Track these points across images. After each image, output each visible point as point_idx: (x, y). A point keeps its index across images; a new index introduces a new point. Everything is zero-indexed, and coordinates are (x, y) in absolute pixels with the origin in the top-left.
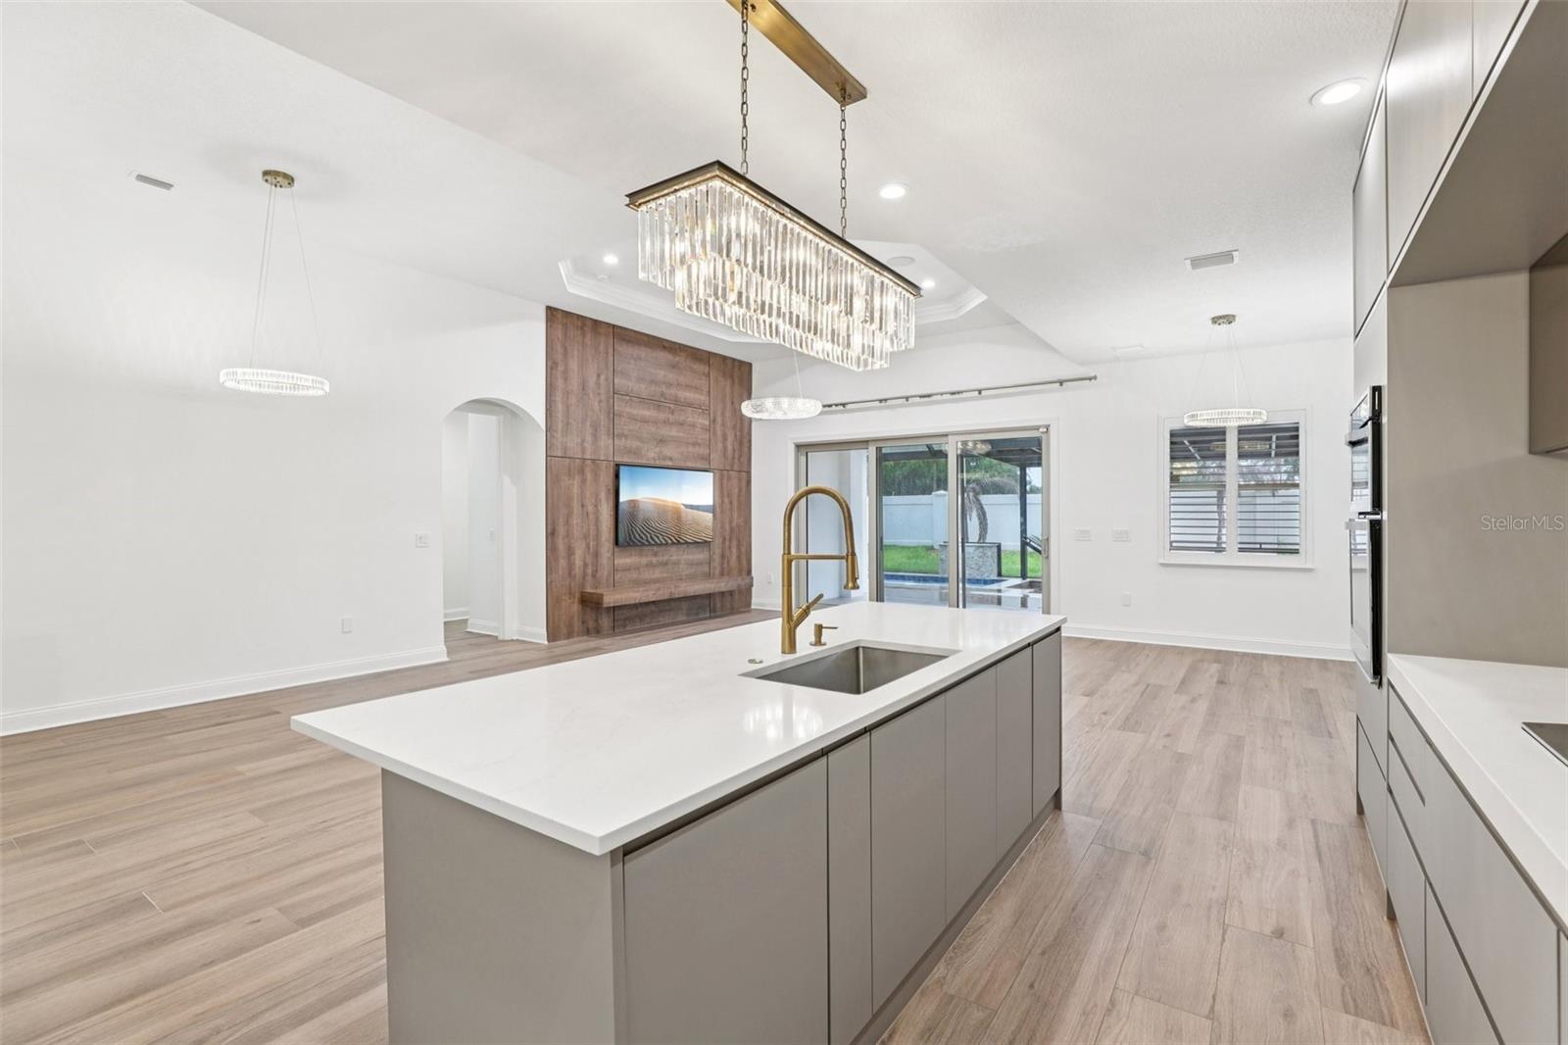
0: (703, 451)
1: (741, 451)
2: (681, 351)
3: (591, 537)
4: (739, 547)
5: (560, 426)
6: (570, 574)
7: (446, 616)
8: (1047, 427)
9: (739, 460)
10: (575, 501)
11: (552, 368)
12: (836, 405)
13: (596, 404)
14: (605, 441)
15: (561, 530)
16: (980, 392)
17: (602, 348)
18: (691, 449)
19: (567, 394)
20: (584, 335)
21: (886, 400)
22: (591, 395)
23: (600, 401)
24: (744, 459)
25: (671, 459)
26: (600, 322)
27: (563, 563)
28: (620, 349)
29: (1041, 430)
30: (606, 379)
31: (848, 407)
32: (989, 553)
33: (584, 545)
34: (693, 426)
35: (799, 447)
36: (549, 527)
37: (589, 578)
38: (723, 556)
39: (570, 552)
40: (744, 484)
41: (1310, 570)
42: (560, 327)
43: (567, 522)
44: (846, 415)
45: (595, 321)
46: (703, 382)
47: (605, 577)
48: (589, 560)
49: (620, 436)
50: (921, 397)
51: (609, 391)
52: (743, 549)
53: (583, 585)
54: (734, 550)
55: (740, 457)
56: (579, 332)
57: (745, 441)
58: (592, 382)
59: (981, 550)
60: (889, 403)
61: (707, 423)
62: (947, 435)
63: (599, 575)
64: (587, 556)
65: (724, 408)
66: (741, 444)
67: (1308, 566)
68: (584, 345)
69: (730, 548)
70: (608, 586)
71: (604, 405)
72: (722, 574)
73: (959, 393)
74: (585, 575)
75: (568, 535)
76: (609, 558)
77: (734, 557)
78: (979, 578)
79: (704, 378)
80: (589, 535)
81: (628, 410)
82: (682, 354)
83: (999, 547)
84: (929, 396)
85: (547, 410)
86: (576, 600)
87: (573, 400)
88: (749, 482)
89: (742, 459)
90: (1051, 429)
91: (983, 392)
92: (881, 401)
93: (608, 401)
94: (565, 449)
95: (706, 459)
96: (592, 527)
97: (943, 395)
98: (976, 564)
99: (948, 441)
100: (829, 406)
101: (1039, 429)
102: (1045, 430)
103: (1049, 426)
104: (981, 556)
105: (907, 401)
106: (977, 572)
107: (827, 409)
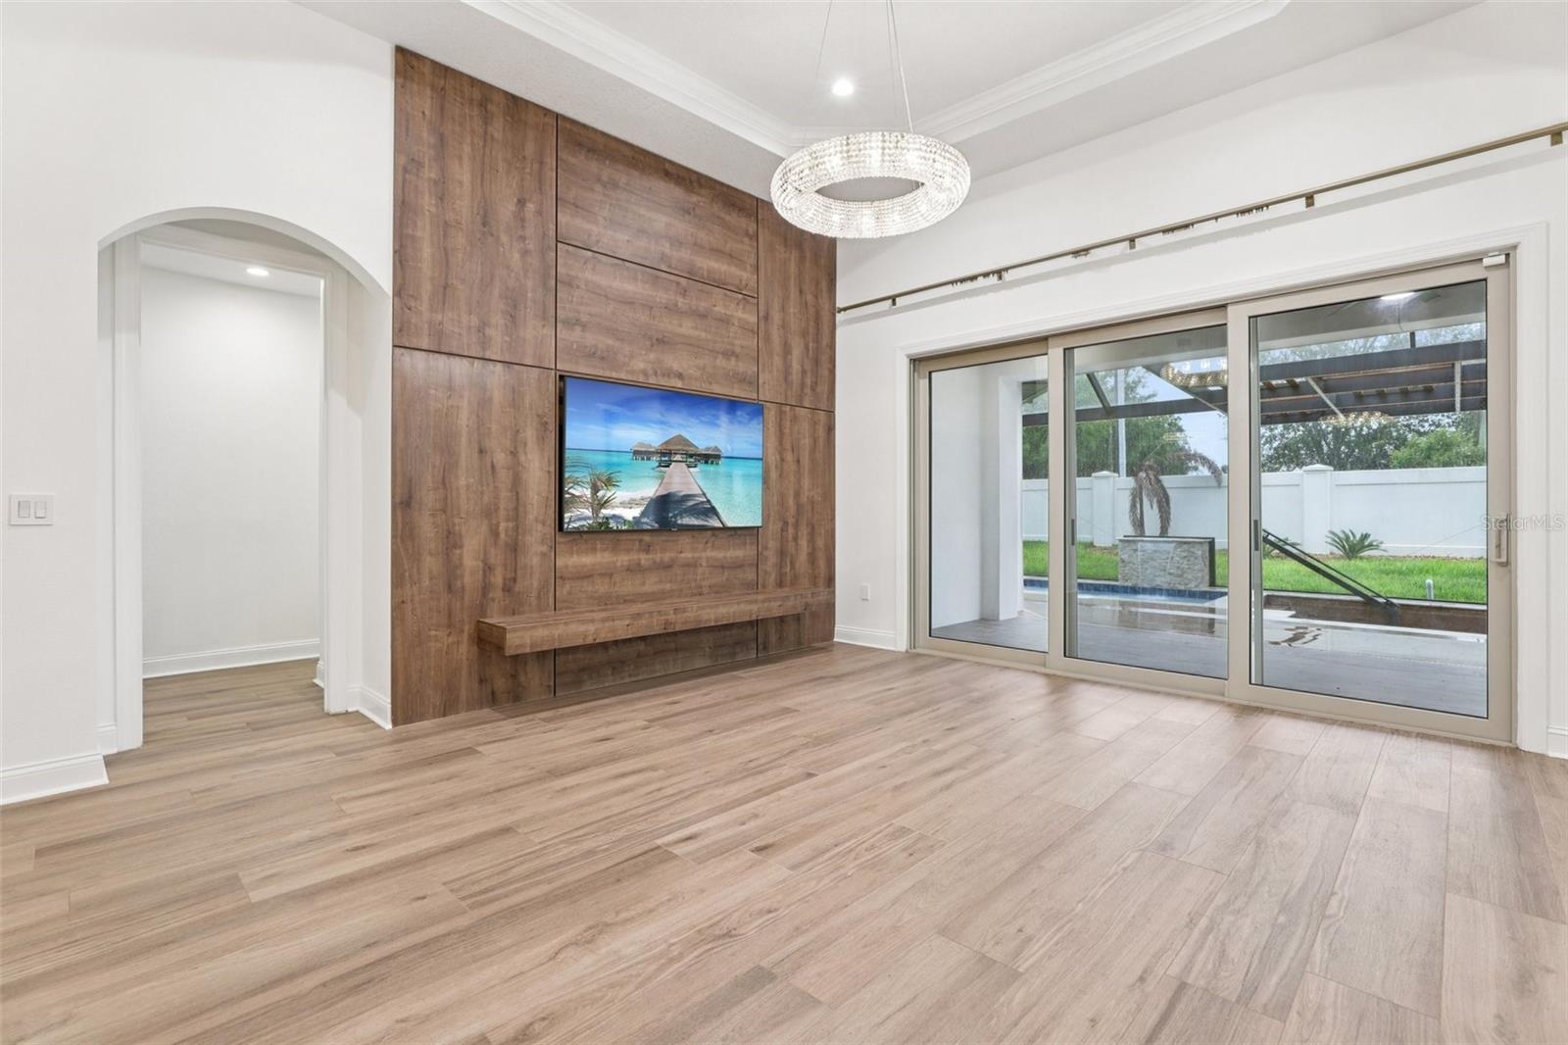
0: (745, 367)
1: (816, 374)
2: (701, 186)
3: (502, 513)
4: (812, 540)
5: (426, 289)
6: (450, 588)
7: (146, 667)
8: (1509, 253)
9: (813, 389)
10: (464, 440)
11: (405, 170)
12: (986, 275)
13: (516, 256)
14: (534, 332)
15: (428, 497)
16: (1310, 198)
17: (530, 149)
18: (720, 361)
19: (445, 228)
20: (487, 119)
21: (1086, 250)
22: (504, 238)
23: (525, 253)
24: (823, 388)
25: (680, 376)
26: (527, 102)
27: (431, 564)
28: (572, 160)
29: (1487, 261)
30: (539, 213)
31: (1008, 276)
32: (1200, 552)
33: (484, 528)
34: (725, 321)
35: (916, 362)
36: (399, 490)
37: (497, 594)
38: (782, 553)
39: (451, 541)
40: (821, 432)
42: (428, 92)
43: (444, 483)
45: (514, 98)
46: (745, 247)
47: (534, 594)
48: (496, 557)
49: (571, 324)
50: (1166, 231)
51: (544, 235)
52: (820, 543)
53: (482, 610)
54: (804, 543)
55: (814, 385)
56: (476, 112)
57: (824, 358)
58: (506, 210)
59: (1185, 547)
60: (1095, 255)
61: (753, 319)
62: (1224, 306)
63: (518, 587)
64: (493, 551)
65: (785, 299)
66: (816, 362)
68: (486, 137)
69: (795, 539)
70: (540, 609)
71: (534, 261)
72: (780, 584)
73: (1259, 208)
74: (486, 588)
75: (446, 508)
76: (543, 555)
77: (803, 557)
78: (1182, 588)
79: (746, 240)
80: (497, 509)
81: (588, 275)
82: (703, 192)
83: (1212, 543)
84: (1186, 226)
85: (395, 252)
86: (465, 637)
87: (459, 240)
88: (830, 429)
89: (819, 389)
90: (1521, 253)
91: (1319, 200)
92: (1076, 253)
93: (543, 253)
94: (438, 333)
95: (750, 383)
96: (505, 494)
97: (1219, 220)
98: (1178, 568)
99: (1226, 318)
100: (973, 278)
101: (1481, 260)
102: (1502, 259)
103: (1515, 247)
104: (1185, 557)
105: (1132, 247)
106: (1179, 579)
107: (969, 285)
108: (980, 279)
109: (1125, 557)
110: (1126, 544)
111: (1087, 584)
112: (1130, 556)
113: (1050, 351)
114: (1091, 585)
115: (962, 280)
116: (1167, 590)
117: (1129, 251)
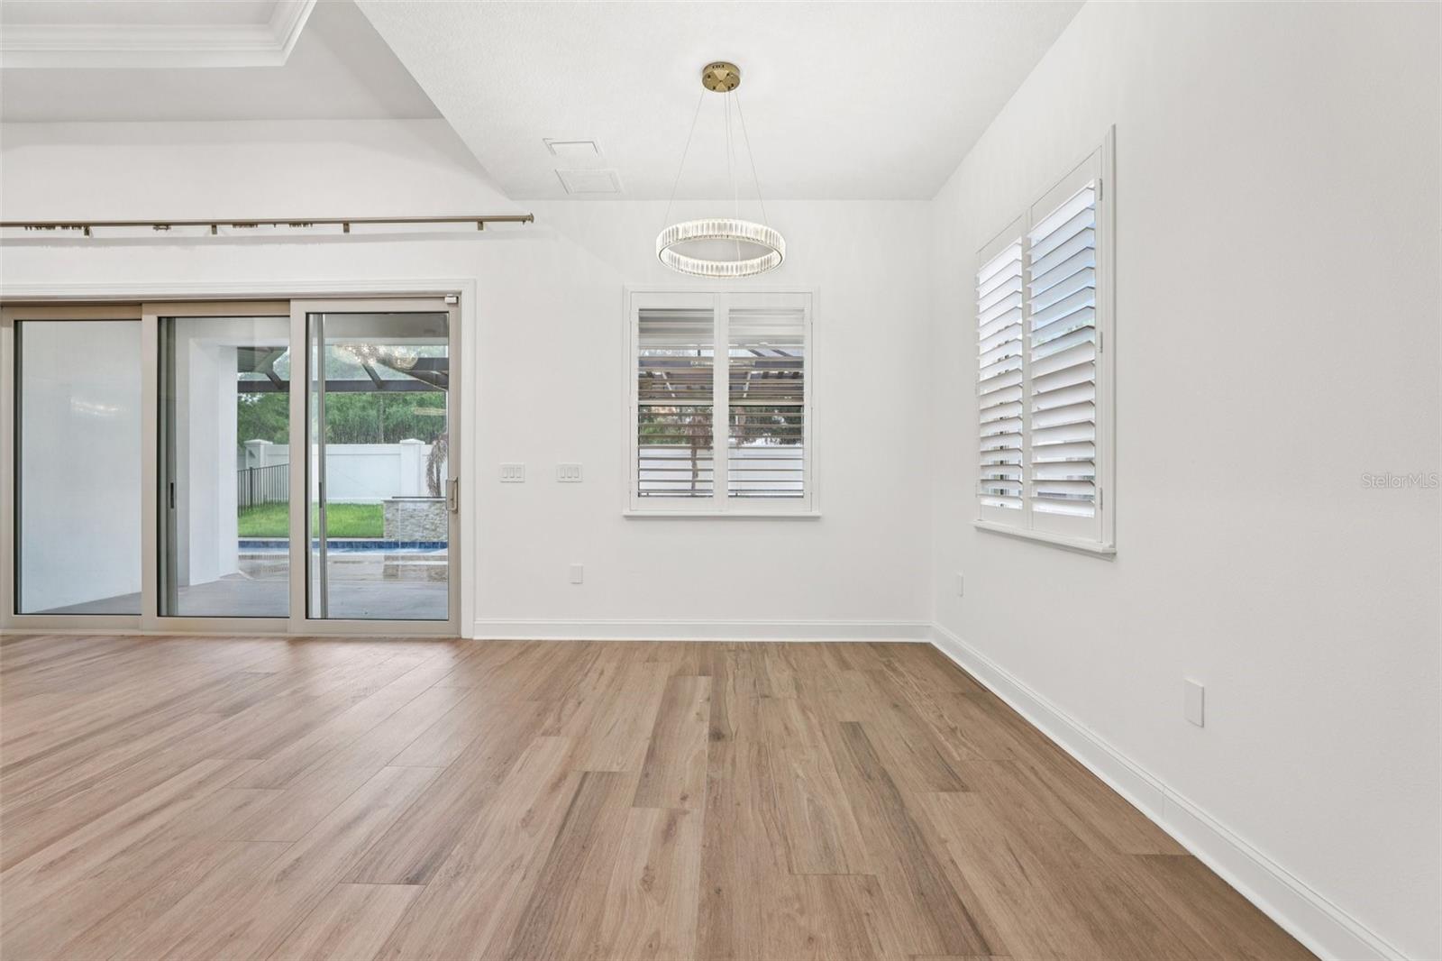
8: (458, 295)
12: (66, 226)
16: (346, 225)
21: (167, 225)
29: (448, 300)
31: (95, 233)
41: (815, 519)
44: (91, 251)
50: (236, 224)
59: (438, 505)
60: (175, 231)
62: (288, 301)
67: (815, 513)
73: (306, 223)
84: (251, 224)
90: (464, 300)
91: (352, 227)
92: (157, 225)
97: (277, 226)
98: (432, 523)
99: (289, 312)
100: (51, 226)
101: (444, 298)
102: (454, 300)
103: (460, 293)
104: (437, 514)
105: (214, 232)
106: (433, 533)
107: (44, 233)
108: (58, 228)
109: (389, 516)
110: (390, 505)
111: (356, 542)
112: (393, 515)
113: (144, 317)
114: (360, 542)
115: (39, 226)
116: (421, 543)
117: (211, 235)
